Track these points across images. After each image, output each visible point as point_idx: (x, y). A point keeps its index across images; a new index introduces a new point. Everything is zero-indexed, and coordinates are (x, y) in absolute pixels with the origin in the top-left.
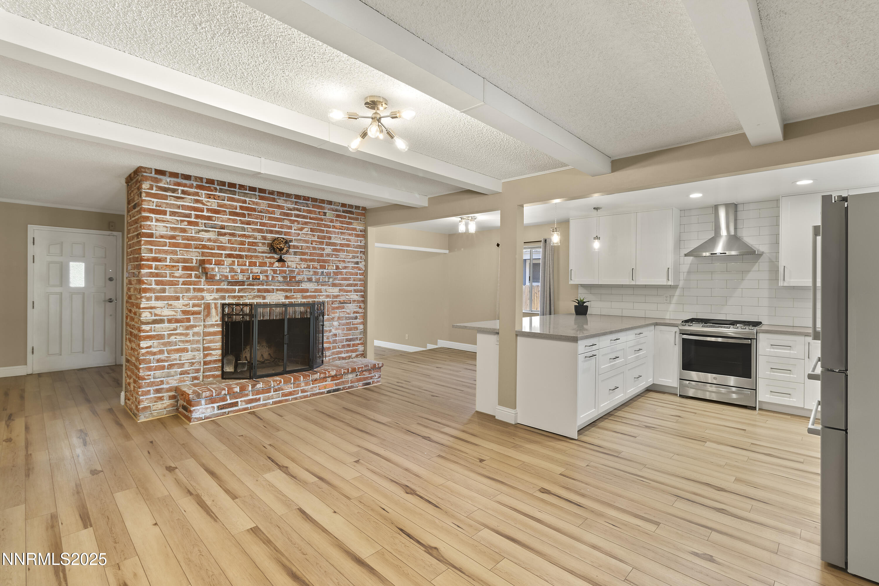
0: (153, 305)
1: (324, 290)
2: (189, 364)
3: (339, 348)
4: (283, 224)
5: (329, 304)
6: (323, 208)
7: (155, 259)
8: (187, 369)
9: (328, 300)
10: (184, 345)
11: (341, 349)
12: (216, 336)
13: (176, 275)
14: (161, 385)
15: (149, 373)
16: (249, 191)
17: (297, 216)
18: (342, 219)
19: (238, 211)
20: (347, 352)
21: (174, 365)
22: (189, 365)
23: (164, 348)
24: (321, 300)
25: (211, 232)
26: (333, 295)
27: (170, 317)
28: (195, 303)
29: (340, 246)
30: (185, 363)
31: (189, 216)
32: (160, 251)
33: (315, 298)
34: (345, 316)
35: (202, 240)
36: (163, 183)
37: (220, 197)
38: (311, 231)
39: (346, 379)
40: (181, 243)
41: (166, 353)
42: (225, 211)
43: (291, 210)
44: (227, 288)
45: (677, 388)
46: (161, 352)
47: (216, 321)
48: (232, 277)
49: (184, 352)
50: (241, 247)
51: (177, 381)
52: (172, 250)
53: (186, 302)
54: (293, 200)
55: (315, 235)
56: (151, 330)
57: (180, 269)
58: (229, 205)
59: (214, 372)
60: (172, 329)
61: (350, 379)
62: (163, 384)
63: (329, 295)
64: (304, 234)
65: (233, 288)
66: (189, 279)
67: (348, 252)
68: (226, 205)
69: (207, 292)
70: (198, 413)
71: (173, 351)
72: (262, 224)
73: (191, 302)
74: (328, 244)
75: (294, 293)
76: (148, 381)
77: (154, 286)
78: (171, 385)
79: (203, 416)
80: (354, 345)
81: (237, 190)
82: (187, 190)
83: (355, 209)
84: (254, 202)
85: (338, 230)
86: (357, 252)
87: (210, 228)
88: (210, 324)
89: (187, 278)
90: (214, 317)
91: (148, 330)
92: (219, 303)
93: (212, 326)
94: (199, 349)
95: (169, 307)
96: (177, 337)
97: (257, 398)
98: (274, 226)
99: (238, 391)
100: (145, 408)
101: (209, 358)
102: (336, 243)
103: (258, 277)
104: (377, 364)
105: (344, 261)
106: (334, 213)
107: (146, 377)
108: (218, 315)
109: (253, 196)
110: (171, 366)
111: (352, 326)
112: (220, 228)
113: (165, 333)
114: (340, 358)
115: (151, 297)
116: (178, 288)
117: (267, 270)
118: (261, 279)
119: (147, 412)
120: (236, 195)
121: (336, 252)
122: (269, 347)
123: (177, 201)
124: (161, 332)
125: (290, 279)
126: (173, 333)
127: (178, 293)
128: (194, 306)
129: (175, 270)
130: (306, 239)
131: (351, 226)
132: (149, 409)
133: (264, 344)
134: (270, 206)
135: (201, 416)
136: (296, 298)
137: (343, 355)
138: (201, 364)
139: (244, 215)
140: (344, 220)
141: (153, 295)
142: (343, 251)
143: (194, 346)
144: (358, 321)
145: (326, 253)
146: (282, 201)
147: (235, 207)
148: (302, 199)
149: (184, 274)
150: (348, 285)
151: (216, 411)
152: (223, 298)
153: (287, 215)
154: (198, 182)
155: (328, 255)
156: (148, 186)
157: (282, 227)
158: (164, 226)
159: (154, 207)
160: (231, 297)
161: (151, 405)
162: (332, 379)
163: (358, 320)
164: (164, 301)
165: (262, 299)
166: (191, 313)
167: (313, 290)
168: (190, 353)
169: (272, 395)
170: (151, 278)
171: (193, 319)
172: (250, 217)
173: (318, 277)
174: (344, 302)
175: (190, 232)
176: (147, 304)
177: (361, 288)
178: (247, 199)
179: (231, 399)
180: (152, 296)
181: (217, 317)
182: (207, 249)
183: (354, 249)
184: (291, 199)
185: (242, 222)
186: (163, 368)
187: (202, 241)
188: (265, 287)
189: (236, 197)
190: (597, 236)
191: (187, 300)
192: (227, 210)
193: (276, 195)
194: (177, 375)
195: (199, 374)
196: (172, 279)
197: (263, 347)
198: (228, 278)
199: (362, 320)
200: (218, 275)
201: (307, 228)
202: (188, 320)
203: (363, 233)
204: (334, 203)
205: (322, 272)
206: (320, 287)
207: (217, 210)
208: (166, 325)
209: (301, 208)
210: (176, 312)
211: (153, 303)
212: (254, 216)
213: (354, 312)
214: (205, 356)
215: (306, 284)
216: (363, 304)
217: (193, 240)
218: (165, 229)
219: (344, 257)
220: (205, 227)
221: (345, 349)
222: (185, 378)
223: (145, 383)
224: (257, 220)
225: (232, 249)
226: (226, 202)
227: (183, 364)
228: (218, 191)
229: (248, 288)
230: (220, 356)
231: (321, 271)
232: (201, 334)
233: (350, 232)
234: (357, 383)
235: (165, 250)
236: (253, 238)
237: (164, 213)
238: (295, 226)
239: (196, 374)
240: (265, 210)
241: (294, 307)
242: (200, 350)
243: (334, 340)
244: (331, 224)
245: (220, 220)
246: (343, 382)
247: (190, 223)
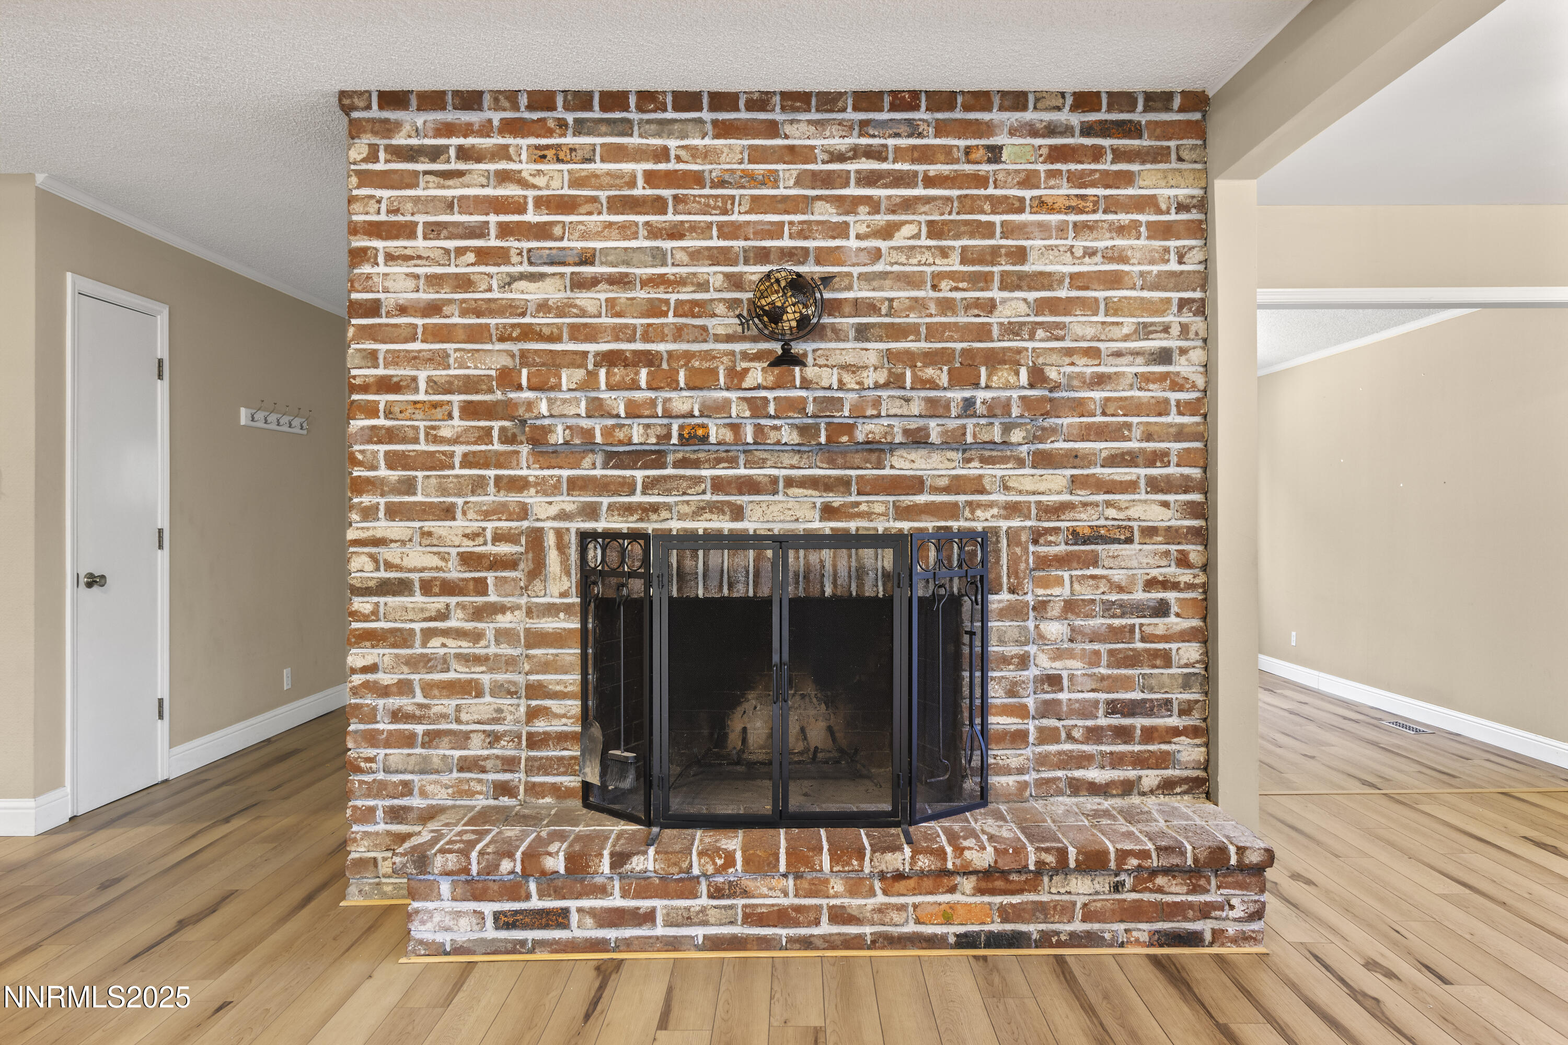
0: (379, 534)
1: (993, 483)
2: (483, 737)
3: (1070, 738)
4: (812, 218)
5: (1019, 544)
6: (986, 129)
7: (386, 385)
8: (480, 752)
9: (1016, 523)
10: (467, 670)
11: (1085, 748)
12: (561, 648)
13: (446, 433)
14: (403, 795)
15: (371, 752)
16: (676, 109)
17: (870, 179)
18: (1080, 167)
19: (639, 191)
20: (1117, 761)
21: (439, 734)
22: (484, 741)
23: (412, 677)
24: (979, 526)
25: (548, 280)
26: (1038, 503)
27: (426, 575)
28: (501, 528)
29: (1072, 287)
30: (472, 731)
31: (479, 231)
32: (398, 357)
33: (955, 517)
34: (1105, 597)
35: (520, 311)
36: (404, 132)
37: (575, 150)
38: (930, 236)
39: (1057, 897)
40: (455, 325)
41: (418, 691)
42: (595, 199)
43: (840, 157)
44: (603, 476)
46: (404, 688)
47: (563, 595)
48: (607, 432)
49: (470, 694)
50: (649, 325)
51: (450, 791)
52: (430, 350)
53: (475, 526)
54: (851, 115)
55: (949, 247)
56: (375, 615)
57: (456, 413)
58: (609, 173)
59: (558, 775)
60: (433, 614)
61: (1080, 900)
62: (410, 793)
63: (1017, 503)
64: (899, 249)
65: (624, 477)
66: (483, 448)
67: (1113, 308)
68: (597, 176)
69: (537, 492)
70: (429, 926)
71: (438, 687)
72: (730, 231)
73: (490, 526)
74: (1011, 283)
75: (859, 494)
76: (368, 778)
77: (383, 472)
78: (434, 802)
79: (445, 938)
80: (1149, 735)
81: (634, 115)
82: (473, 146)
83: (1146, 109)
84: (695, 148)
85: (1062, 217)
86: (1162, 307)
87: (545, 263)
88: (543, 604)
89: (475, 443)
90: (554, 579)
91: (367, 612)
92: (573, 531)
93: (551, 610)
94: (513, 689)
95: (425, 542)
96: (450, 642)
97: (641, 911)
98: (776, 231)
99: (562, 871)
100: (362, 864)
101: (542, 724)
102: (1050, 274)
103: (700, 432)
104: (1232, 850)
105: (1093, 353)
106: (1038, 141)
107: (362, 764)
108: (568, 574)
109: (690, 127)
110: (432, 738)
111: (1139, 645)
112: (577, 260)
113: (417, 626)
114: (1076, 787)
115: (376, 507)
116: (448, 476)
117: (728, 402)
118: (713, 439)
119: (365, 877)
120: (631, 135)
121: (1053, 313)
122: (830, 702)
123: (443, 187)
124: (402, 621)
125: (828, 437)
126: (436, 629)
127: (449, 495)
128: (498, 537)
129: (440, 417)
130: (908, 269)
131: (1130, 191)
132: (372, 868)
133: (810, 689)
134: (757, 155)
135: (440, 937)
136: (868, 515)
137: (1094, 774)
138: (520, 742)
139: (659, 205)
140: (1093, 166)
141: (382, 501)
142: (1091, 306)
143: (500, 677)
144: (1174, 623)
145: (1001, 324)
146: (803, 127)
147: (627, 179)
148: (887, 106)
149: (467, 430)
150: (1114, 460)
151: (491, 933)
152: (591, 512)
153: (826, 180)
154: (504, 110)
155: (1012, 330)
156: (365, 151)
157: (804, 232)
158: (407, 275)
159: (383, 217)
160: (618, 510)
161: (379, 855)
162: (983, 885)
163: (1172, 619)
164: (408, 520)
165: (727, 517)
166: (486, 563)
167: (944, 482)
168: (488, 699)
169: (703, 910)
170: (375, 447)
171: (495, 585)
172: (681, 207)
173: (952, 424)
174: (1095, 537)
175: (484, 287)
176: (362, 528)
177: (1187, 471)
178: (672, 143)
179: (541, 896)
180: (378, 503)
181: (565, 578)
182: (537, 341)
183: (1146, 294)
184: (840, 116)
185: (654, 232)
186: (408, 740)
187: (523, 314)
188: (742, 471)
189: (634, 140)
191: (475, 516)
192: (603, 195)
193: (778, 108)
194: (451, 771)
195: (517, 775)
196: (432, 448)
197: (807, 699)
198: (594, 437)
199: (1196, 623)
200: (560, 429)
201: (911, 222)
202: (481, 587)
203: (1194, 215)
204: (1037, 100)
205: (966, 400)
206: (974, 470)
207: (566, 198)
208: (418, 598)
209: (885, 146)
210: (443, 559)
211: (382, 527)
212: (694, 201)
213: (1151, 584)
214: (533, 714)
215: (913, 456)
216: (1200, 548)
217: (491, 313)
218: (411, 284)
219: (1090, 332)
220: (531, 263)
221: (1104, 748)
222: (472, 784)
223: (361, 782)
224: (708, 218)
225: (618, 333)
226: (599, 166)
227: (467, 736)
228: (570, 131)
229: (676, 476)
230: (577, 720)
231: (957, 395)
232: (519, 636)
233: (1124, 218)
234: (1123, 926)
235: (413, 351)
236: (692, 284)
237: (408, 231)
238: (860, 221)
239: (507, 776)
240: (739, 173)
241: (857, 549)
242: (516, 693)
243: (1046, 703)
244: (1027, 194)
245: (577, 235)
246: (1041, 911)
247: (484, 256)
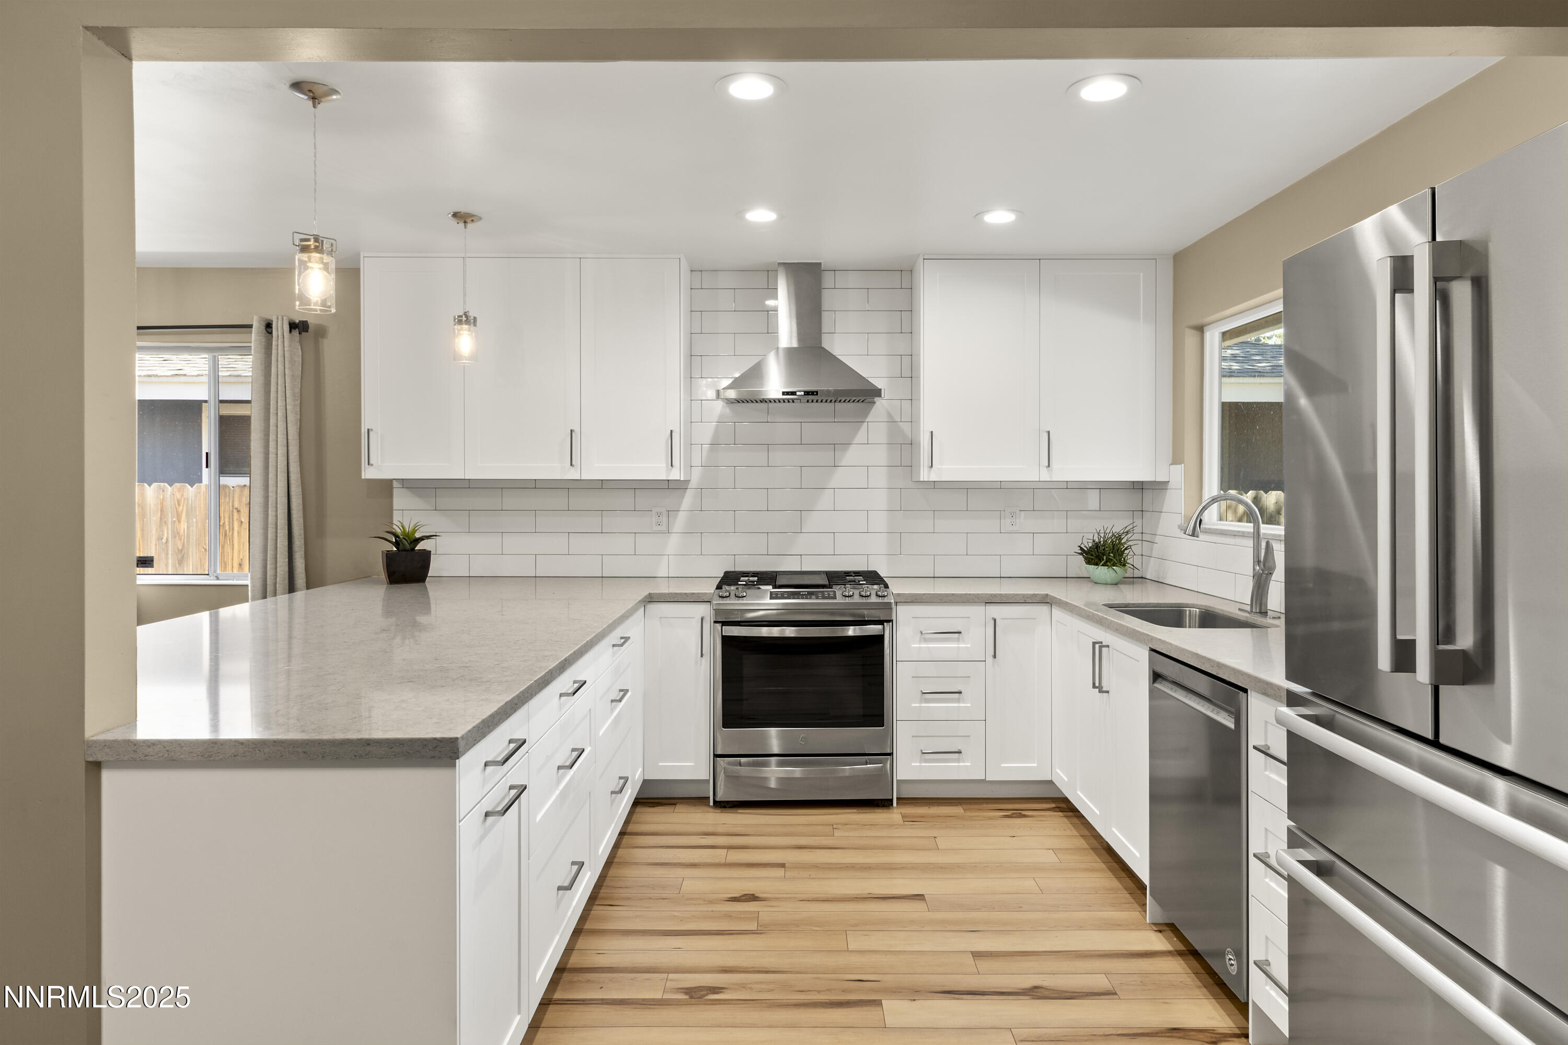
45: (709, 780)
190: (466, 314)
